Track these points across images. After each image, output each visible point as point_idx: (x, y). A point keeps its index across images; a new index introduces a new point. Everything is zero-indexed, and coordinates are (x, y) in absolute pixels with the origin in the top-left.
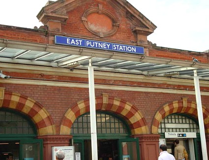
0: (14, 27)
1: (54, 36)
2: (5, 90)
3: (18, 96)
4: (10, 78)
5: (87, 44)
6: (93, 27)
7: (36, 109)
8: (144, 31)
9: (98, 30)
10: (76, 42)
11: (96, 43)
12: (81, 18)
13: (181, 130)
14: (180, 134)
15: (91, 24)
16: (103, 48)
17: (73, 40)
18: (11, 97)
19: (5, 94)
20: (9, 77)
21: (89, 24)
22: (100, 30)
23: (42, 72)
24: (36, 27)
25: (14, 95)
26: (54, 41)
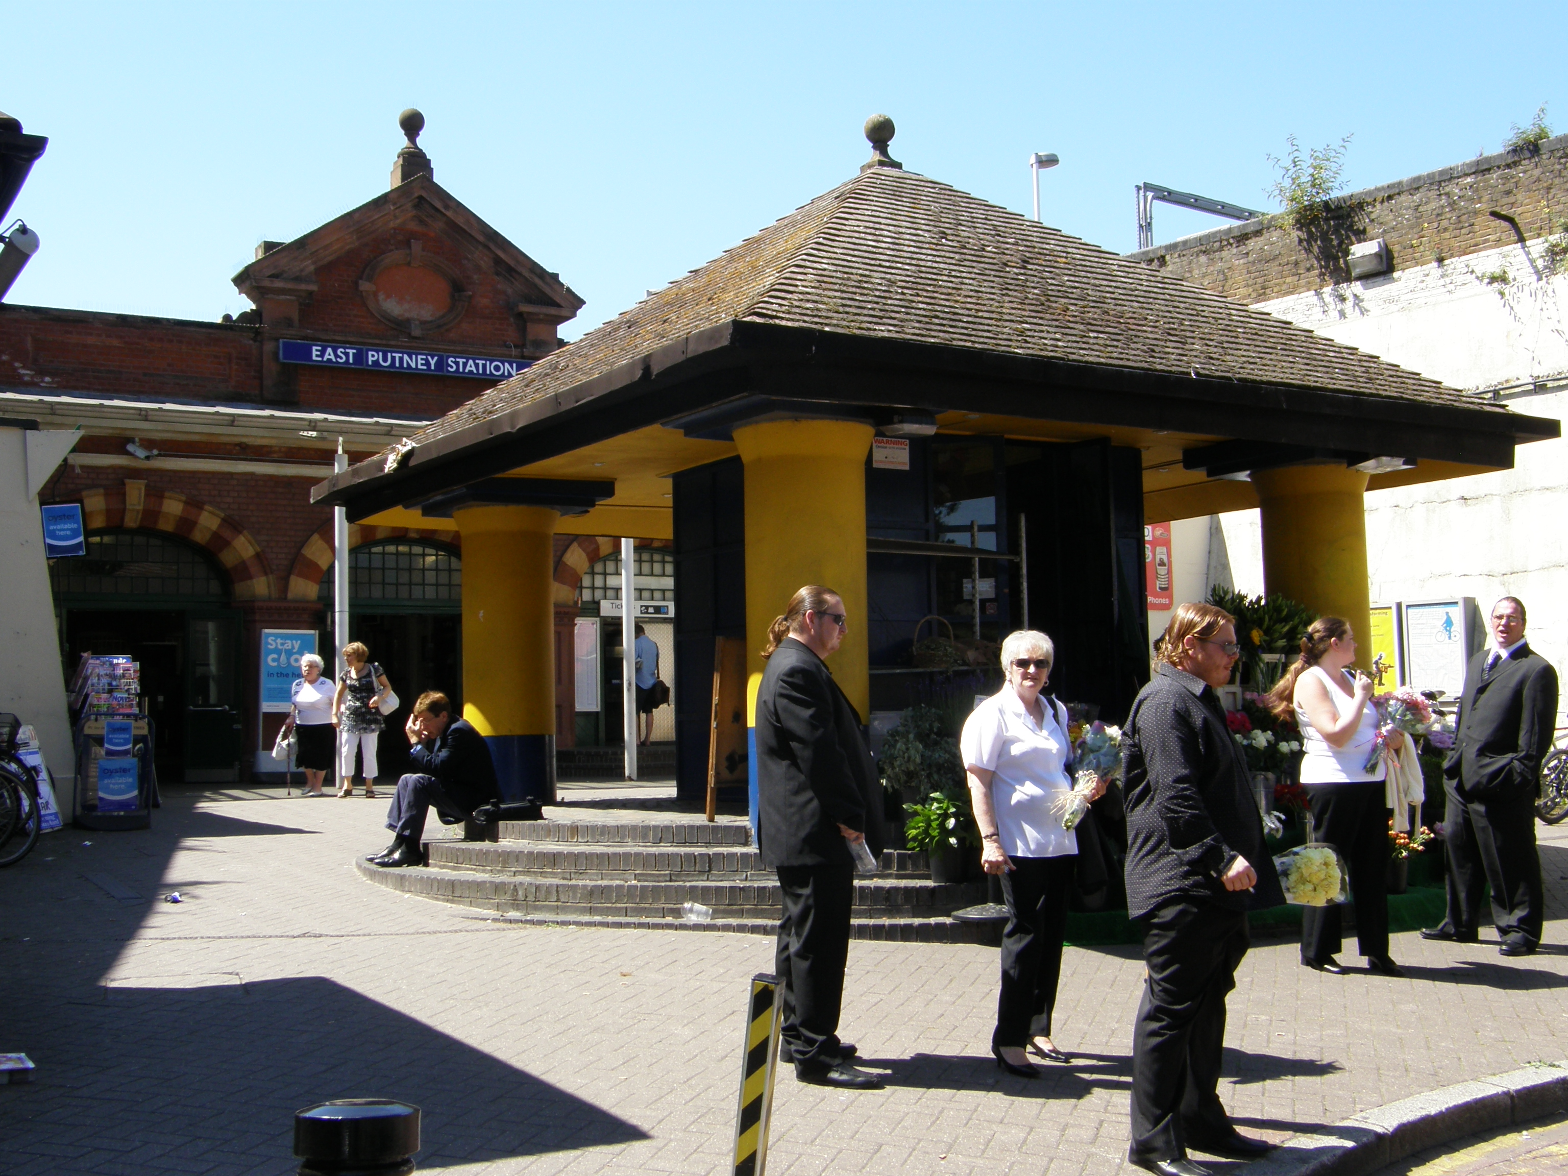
0: (168, 320)
1: (277, 340)
2: (147, 486)
3: (180, 501)
4: (159, 455)
5: (370, 359)
6: (393, 307)
7: (227, 534)
8: (546, 315)
9: (407, 315)
10: (337, 356)
11: (397, 356)
12: (356, 284)
13: (657, 595)
14: (647, 607)
15: (388, 296)
16: (417, 368)
17: (329, 350)
18: (161, 504)
19: (147, 495)
20: (155, 452)
21: (381, 297)
22: (413, 314)
23: (244, 440)
24: (227, 317)
25: (170, 498)
26: (276, 354)
